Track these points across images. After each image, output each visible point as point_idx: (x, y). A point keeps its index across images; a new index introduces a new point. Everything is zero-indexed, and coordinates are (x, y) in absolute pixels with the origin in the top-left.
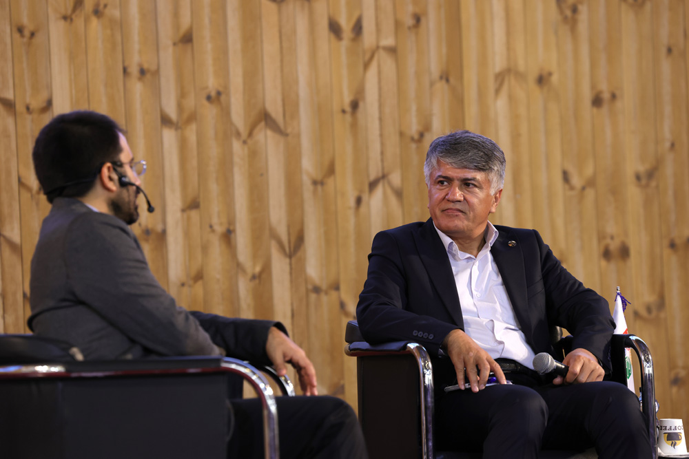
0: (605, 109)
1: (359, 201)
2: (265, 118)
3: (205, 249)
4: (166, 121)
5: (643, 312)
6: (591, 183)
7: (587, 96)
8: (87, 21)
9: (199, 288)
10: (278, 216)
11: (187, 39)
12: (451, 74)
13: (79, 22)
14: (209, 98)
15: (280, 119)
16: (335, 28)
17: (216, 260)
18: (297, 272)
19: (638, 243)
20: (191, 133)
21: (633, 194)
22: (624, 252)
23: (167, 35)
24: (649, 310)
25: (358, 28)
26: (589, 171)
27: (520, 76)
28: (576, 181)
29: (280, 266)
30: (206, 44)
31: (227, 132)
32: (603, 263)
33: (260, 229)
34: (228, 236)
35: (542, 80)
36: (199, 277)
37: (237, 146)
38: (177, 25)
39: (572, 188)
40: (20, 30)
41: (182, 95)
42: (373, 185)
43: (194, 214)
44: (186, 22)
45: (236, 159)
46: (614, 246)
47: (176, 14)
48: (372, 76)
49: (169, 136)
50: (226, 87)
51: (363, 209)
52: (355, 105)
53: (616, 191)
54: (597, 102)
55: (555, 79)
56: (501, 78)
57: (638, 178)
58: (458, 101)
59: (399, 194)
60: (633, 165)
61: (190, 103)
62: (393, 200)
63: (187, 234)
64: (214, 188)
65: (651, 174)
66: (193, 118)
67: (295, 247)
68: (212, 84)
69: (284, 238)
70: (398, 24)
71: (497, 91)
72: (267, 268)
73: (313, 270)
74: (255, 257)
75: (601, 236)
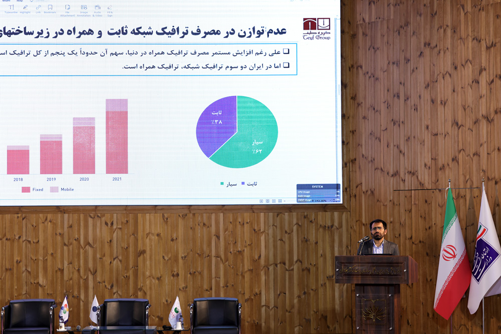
0: (174, 241)
1: (111, 262)
2: (89, 244)
3: (73, 273)
4: (65, 245)
5: (182, 289)
6: (170, 259)
7: (170, 239)
8: (48, 223)
9: (71, 282)
10: (91, 265)
11: (71, 227)
12: (135, 233)
13: (46, 223)
14: (75, 240)
15: (92, 244)
16: (106, 224)
17: (76, 275)
18: (95, 279)
19: (181, 273)
20: (71, 247)
21: (181, 261)
22: (178, 275)
23: (66, 226)
24: (183, 288)
25: (112, 224)
26: (170, 256)
27: (153, 234)
28: (166, 258)
29: (91, 277)
30: (76, 227)
31: (79, 246)
32: (172, 278)
33: (87, 269)
34: (79, 271)
35: (158, 235)
36: (71, 279)
37: (81, 250)
38: (69, 224)
39: (165, 260)
40: (33, 226)
41: (69, 239)
42: (114, 259)
43: (70, 265)
44: (71, 223)
45: (81, 253)
46: (175, 273)
47: (68, 221)
48: (115, 235)
49: (65, 248)
50: (80, 237)
51: (112, 264)
52: (111, 241)
53: (176, 260)
54: (172, 240)
55: (162, 235)
56: (148, 235)
57: (182, 258)
58: (136, 239)
59: (121, 261)
60: (181, 254)
61: (71, 241)
62: (119, 263)
63: (69, 269)
64: (76, 260)
65: (185, 257)
66: (71, 244)
67: (94, 273)
68: (76, 236)
69: (92, 271)
70: (122, 223)
71: (147, 238)
72: (87, 278)
73: (99, 279)
74: (85, 275)
75: (172, 271)
